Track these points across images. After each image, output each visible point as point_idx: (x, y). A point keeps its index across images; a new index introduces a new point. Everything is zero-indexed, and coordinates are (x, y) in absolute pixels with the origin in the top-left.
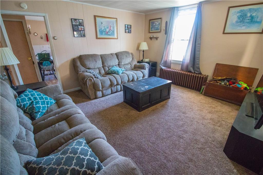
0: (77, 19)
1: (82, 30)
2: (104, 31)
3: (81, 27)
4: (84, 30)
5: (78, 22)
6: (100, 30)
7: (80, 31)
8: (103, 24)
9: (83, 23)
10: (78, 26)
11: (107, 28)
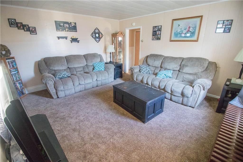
0: (157, 26)
1: (159, 35)
2: (179, 33)
3: (159, 32)
4: (160, 35)
5: (157, 28)
6: (175, 33)
7: (158, 35)
8: (180, 26)
9: (161, 28)
10: (156, 32)
11: (185, 29)
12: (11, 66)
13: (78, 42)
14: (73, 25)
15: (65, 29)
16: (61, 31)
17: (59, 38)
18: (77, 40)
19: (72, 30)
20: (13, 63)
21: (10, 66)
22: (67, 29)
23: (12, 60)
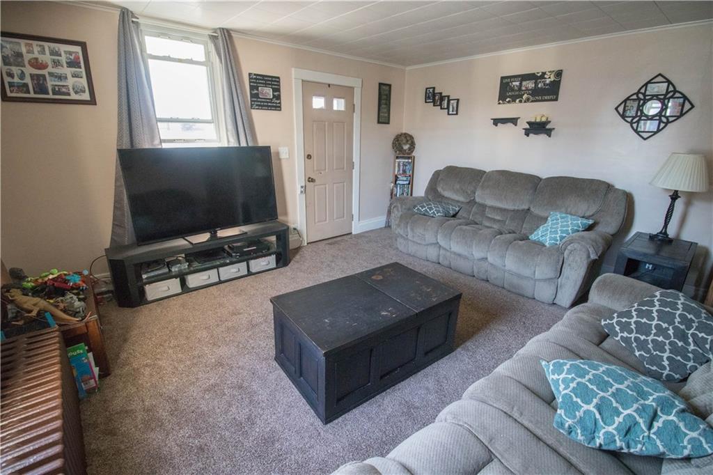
12: (401, 169)
13: (549, 132)
14: (548, 81)
15: (521, 96)
16: (509, 102)
17: (496, 122)
18: (548, 127)
19: (540, 97)
20: (406, 166)
21: (399, 170)
22: (525, 96)
23: (407, 161)
